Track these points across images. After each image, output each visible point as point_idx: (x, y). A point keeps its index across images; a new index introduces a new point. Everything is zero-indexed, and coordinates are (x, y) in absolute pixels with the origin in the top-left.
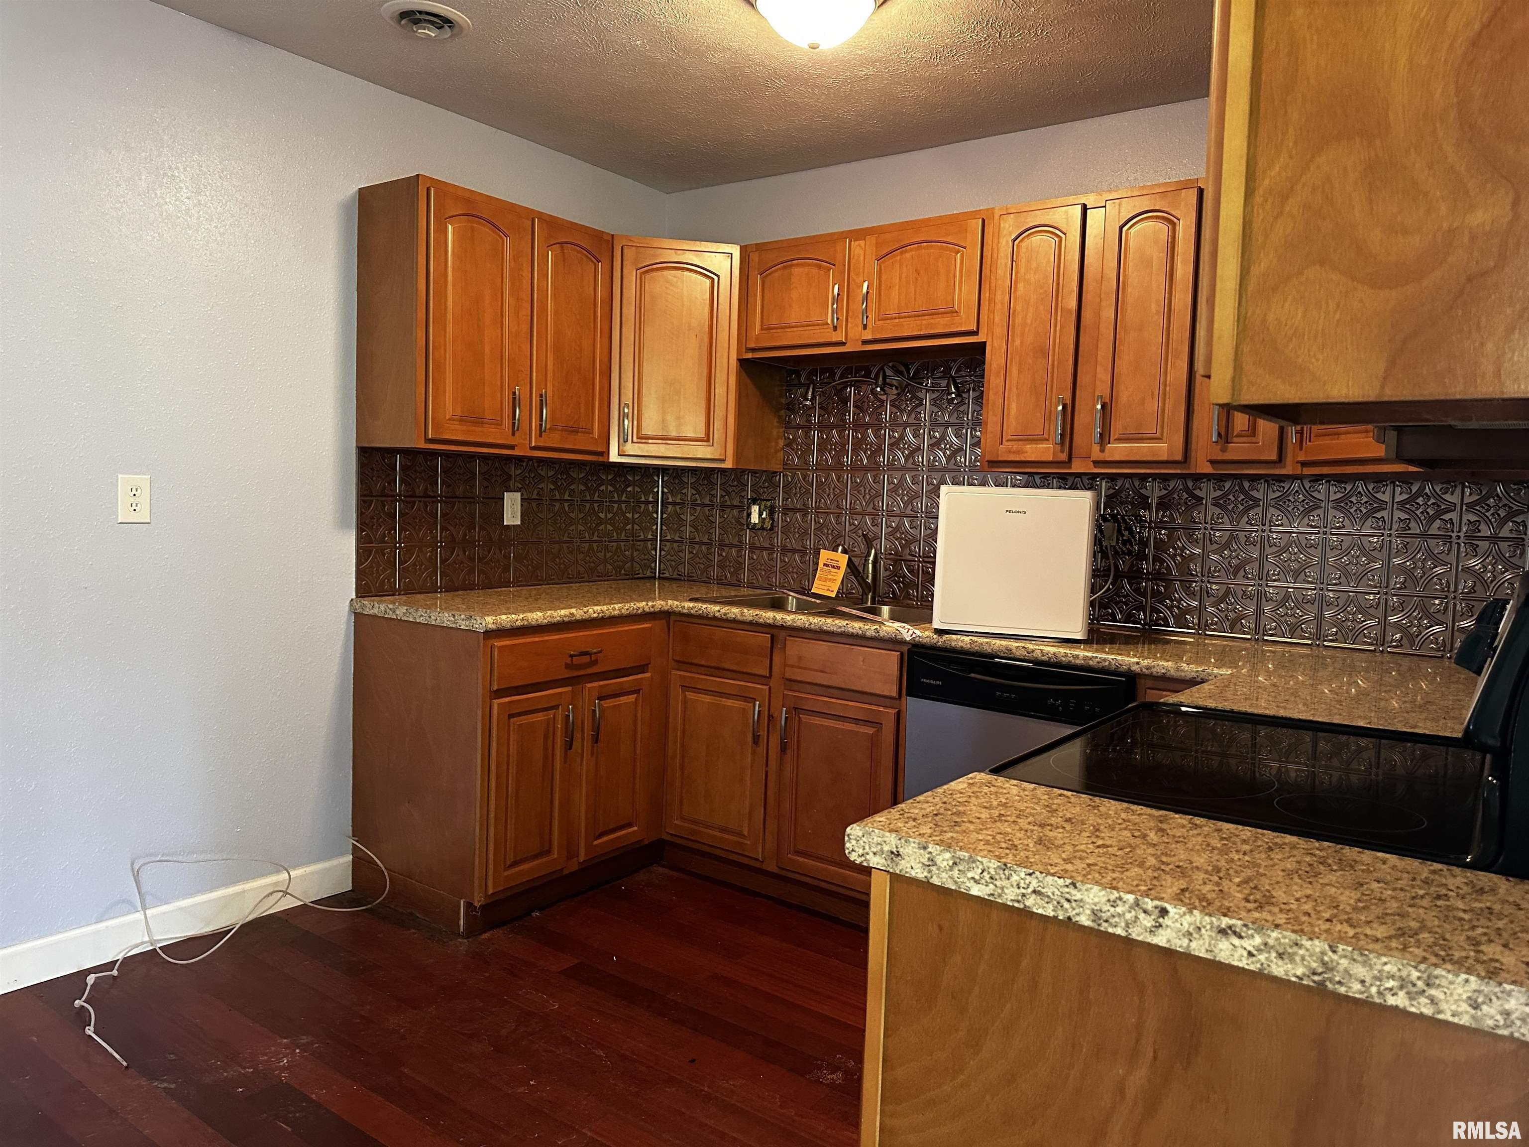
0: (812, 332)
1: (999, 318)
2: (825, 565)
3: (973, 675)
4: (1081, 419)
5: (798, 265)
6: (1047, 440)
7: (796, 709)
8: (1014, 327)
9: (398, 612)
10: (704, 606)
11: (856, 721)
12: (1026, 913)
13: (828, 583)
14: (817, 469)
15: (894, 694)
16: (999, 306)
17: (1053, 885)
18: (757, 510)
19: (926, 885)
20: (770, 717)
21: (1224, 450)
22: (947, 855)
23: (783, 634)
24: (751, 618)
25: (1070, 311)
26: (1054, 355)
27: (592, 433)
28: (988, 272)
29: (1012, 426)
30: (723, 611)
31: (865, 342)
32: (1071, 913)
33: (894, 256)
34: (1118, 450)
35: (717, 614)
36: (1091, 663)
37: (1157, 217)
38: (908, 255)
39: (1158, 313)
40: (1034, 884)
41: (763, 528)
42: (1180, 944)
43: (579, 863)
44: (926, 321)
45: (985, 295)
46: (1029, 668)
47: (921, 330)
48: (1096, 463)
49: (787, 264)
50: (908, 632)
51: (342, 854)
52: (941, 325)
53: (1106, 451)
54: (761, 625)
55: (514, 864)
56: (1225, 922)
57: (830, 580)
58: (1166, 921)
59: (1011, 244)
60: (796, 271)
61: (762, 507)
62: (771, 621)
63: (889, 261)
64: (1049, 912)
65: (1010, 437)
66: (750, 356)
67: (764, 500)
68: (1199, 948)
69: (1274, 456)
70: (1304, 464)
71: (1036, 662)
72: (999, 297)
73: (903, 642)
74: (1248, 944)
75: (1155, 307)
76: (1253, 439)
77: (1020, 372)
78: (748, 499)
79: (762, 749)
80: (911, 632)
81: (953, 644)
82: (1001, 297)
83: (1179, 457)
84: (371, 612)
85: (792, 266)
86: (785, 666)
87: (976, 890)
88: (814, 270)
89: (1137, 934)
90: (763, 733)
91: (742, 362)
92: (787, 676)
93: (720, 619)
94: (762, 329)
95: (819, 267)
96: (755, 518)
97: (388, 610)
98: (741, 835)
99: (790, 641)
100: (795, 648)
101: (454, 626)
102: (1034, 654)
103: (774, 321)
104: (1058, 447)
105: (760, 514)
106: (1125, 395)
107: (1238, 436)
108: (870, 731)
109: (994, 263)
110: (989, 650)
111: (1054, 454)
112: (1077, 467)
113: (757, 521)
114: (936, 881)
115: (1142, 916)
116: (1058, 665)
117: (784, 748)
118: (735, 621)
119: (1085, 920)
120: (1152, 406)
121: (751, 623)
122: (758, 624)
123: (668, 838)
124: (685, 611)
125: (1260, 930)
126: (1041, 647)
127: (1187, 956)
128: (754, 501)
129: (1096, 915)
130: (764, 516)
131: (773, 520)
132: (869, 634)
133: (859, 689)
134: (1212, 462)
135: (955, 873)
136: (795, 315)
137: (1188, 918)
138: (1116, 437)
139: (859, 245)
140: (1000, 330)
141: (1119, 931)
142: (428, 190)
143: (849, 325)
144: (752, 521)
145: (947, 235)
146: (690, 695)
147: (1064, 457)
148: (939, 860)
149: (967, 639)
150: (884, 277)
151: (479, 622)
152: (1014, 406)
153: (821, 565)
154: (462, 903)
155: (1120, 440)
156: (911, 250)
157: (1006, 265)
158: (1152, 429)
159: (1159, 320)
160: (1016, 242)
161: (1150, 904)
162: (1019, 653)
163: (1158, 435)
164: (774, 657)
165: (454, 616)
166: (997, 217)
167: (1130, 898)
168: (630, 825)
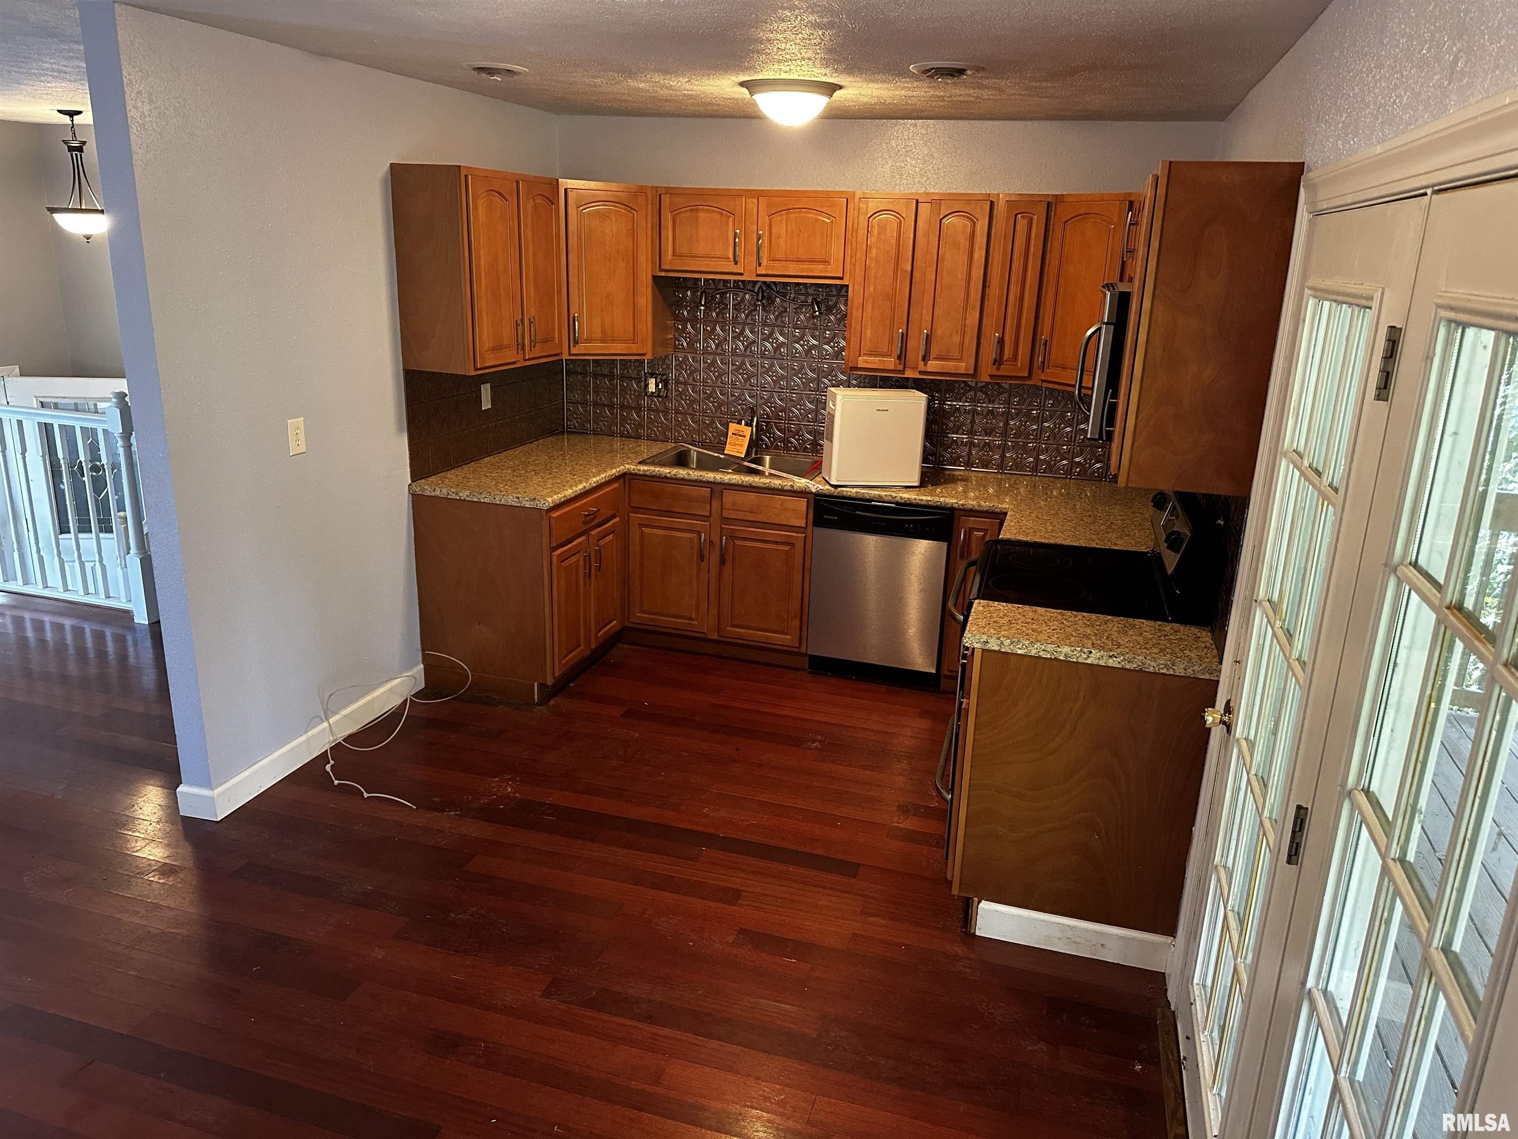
0: (717, 263)
1: (859, 271)
2: (733, 434)
3: (857, 512)
4: (911, 344)
5: (706, 210)
6: (891, 355)
7: (730, 536)
8: (868, 278)
9: (461, 494)
10: (657, 469)
11: (776, 543)
12: (1040, 657)
13: (737, 447)
14: (703, 353)
15: (804, 525)
16: (858, 262)
17: (1050, 647)
18: (654, 382)
19: (999, 652)
20: (711, 542)
21: (998, 369)
22: (1009, 641)
23: (720, 487)
24: (696, 478)
25: (906, 272)
26: (895, 300)
27: (554, 340)
28: (850, 237)
29: (867, 344)
30: (673, 473)
31: (758, 275)
32: (1057, 656)
33: (781, 215)
34: (933, 365)
35: (668, 475)
36: (930, 503)
37: (964, 216)
38: (792, 216)
39: (962, 279)
40: (1043, 647)
41: (659, 396)
42: (1096, 662)
43: (591, 649)
44: (806, 266)
45: (848, 252)
46: (893, 507)
47: (803, 272)
48: (921, 373)
49: (694, 210)
50: (814, 486)
51: (417, 664)
52: (818, 269)
53: (928, 365)
54: (704, 482)
55: (566, 656)
56: (1111, 653)
57: (738, 445)
58: (1092, 655)
59: (867, 218)
60: (702, 215)
61: (658, 380)
62: (712, 480)
63: (776, 218)
64: (1049, 656)
65: (865, 352)
66: (663, 274)
67: (659, 374)
68: (1102, 663)
69: (1026, 375)
70: (1043, 381)
71: (897, 503)
72: (859, 255)
73: (811, 493)
74: (1119, 660)
75: (961, 275)
76: (1015, 363)
77: (873, 308)
78: (645, 374)
79: (704, 564)
80: (816, 487)
81: (844, 494)
82: (860, 255)
83: (971, 372)
84: (433, 494)
85: (697, 210)
86: (722, 509)
87: (1019, 652)
88: (718, 217)
89: (1080, 660)
90: (706, 553)
91: (655, 278)
92: (724, 515)
93: (671, 478)
94: (674, 255)
95: (722, 214)
96: (652, 388)
97: (450, 493)
98: (691, 619)
99: (726, 493)
100: (729, 497)
101: (519, 505)
102: (896, 499)
103: (685, 250)
104: (898, 361)
105: (657, 386)
106: (939, 332)
107: (1006, 361)
108: (786, 548)
109: (855, 230)
110: (868, 497)
111: (895, 365)
112: (909, 374)
113: (654, 391)
114: (1003, 650)
115: (1083, 654)
116: (911, 505)
117: (723, 562)
118: (683, 479)
119: (1062, 658)
120: (957, 339)
121: (696, 481)
122: (701, 481)
123: (631, 625)
124: (641, 473)
125: (1123, 655)
126: (901, 495)
127: (1098, 665)
128: (652, 375)
129: (1066, 655)
130: (660, 387)
131: (668, 390)
132: (786, 488)
133: (779, 523)
134: (990, 376)
135: (1012, 647)
136: (702, 248)
137: (1099, 653)
138: (934, 356)
139: (753, 202)
140: (859, 279)
141: (1074, 660)
142: (466, 177)
143: (746, 261)
144: (650, 390)
145: (822, 206)
146: (646, 530)
147: (901, 367)
148: (1005, 643)
149: (855, 490)
150: (774, 230)
151: (542, 502)
152: (869, 332)
153: (730, 434)
154: (536, 684)
155: (935, 359)
156: (795, 213)
157: (864, 234)
158: (956, 354)
159: (963, 284)
160: (871, 219)
161: (1086, 650)
162: (886, 499)
163: (959, 357)
164: (712, 503)
165: (518, 498)
166: (857, 199)
167: (1079, 649)
168: (611, 621)
